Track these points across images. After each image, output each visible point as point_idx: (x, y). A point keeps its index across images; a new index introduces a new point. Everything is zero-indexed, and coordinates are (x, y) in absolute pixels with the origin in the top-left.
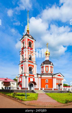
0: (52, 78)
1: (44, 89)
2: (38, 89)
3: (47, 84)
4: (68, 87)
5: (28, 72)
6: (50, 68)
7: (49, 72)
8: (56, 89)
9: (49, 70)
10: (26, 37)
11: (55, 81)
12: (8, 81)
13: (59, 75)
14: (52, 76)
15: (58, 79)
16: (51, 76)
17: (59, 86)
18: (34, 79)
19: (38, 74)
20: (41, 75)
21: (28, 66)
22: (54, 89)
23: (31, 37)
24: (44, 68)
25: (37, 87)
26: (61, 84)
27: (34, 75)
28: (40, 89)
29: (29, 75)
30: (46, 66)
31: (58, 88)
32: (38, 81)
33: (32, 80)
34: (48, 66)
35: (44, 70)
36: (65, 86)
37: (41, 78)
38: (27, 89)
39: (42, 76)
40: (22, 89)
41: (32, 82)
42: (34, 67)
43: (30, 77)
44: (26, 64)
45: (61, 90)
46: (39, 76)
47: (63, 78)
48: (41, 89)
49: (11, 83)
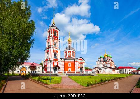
0: (75, 62)
1: (67, 73)
2: (61, 72)
3: (70, 67)
4: (89, 70)
5: (53, 57)
6: (72, 53)
7: (71, 57)
8: (78, 73)
9: (72, 55)
10: (52, 28)
11: (77, 65)
12: (35, 65)
13: (80, 60)
14: (75, 60)
15: (79, 63)
16: (73, 60)
17: (81, 69)
18: (58, 63)
19: (61, 59)
20: (64, 60)
21: (53, 51)
22: (76, 73)
23: (56, 27)
24: (67, 53)
25: (60, 70)
26: (83, 68)
27: (58, 60)
28: (63, 73)
29: (54, 59)
30: (69, 52)
31: (80, 71)
32: (61, 65)
33: (56, 64)
34: (70, 51)
35: (67, 55)
36: (86, 69)
37: (64, 62)
38: (52, 72)
39: (66, 60)
40: (47, 72)
41: (56, 66)
42: (58, 52)
43: (54, 61)
44: (51, 49)
45: (83, 73)
46: (63, 60)
47: (84, 62)
48: (65, 73)
49: (37, 67)
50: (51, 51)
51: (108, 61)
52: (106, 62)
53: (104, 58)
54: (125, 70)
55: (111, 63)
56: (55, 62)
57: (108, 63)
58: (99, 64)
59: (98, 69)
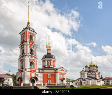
0: (55, 73)
1: (47, 85)
3: (49, 79)
4: (71, 81)
5: (29, 67)
6: (52, 62)
7: (51, 66)
8: (59, 84)
9: (52, 64)
11: (58, 76)
13: (62, 70)
14: (55, 70)
15: (60, 74)
16: (53, 71)
17: (62, 81)
18: (35, 74)
19: (39, 69)
20: (43, 70)
24: (46, 62)
25: (39, 82)
26: (64, 79)
27: (35, 70)
28: (43, 85)
29: (30, 70)
31: (61, 83)
32: (40, 77)
33: (33, 75)
34: (50, 60)
35: (46, 64)
38: (29, 85)
39: (45, 71)
41: (34, 77)
42: (36, 62)
44: (27, 58)
46: (41, 71)
47: (66, 72)
50: (27, 60)
51: (94, 72)
52: (91, 72)
53: (89, 68)
54: (110, 81)
55: (96, 73)
56: (32, 73)
57: (94, 73)
58: (83, 75)
59: (82, 81)
